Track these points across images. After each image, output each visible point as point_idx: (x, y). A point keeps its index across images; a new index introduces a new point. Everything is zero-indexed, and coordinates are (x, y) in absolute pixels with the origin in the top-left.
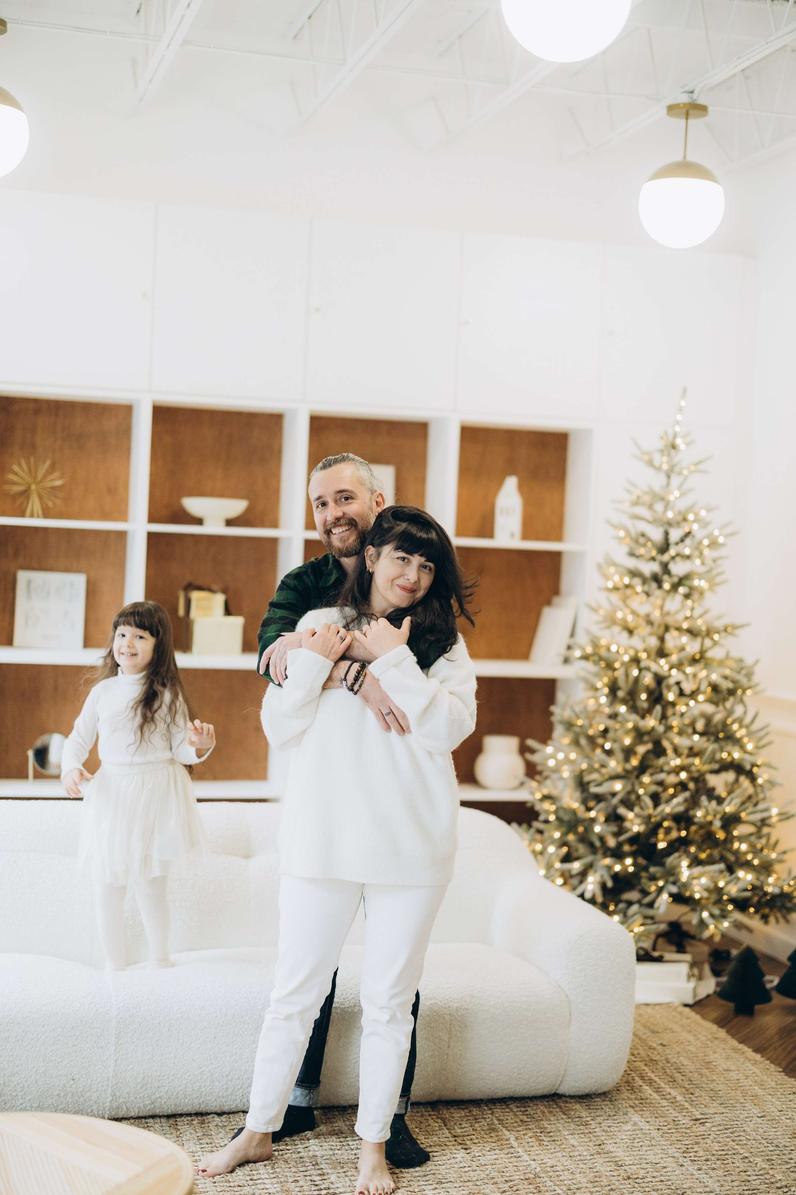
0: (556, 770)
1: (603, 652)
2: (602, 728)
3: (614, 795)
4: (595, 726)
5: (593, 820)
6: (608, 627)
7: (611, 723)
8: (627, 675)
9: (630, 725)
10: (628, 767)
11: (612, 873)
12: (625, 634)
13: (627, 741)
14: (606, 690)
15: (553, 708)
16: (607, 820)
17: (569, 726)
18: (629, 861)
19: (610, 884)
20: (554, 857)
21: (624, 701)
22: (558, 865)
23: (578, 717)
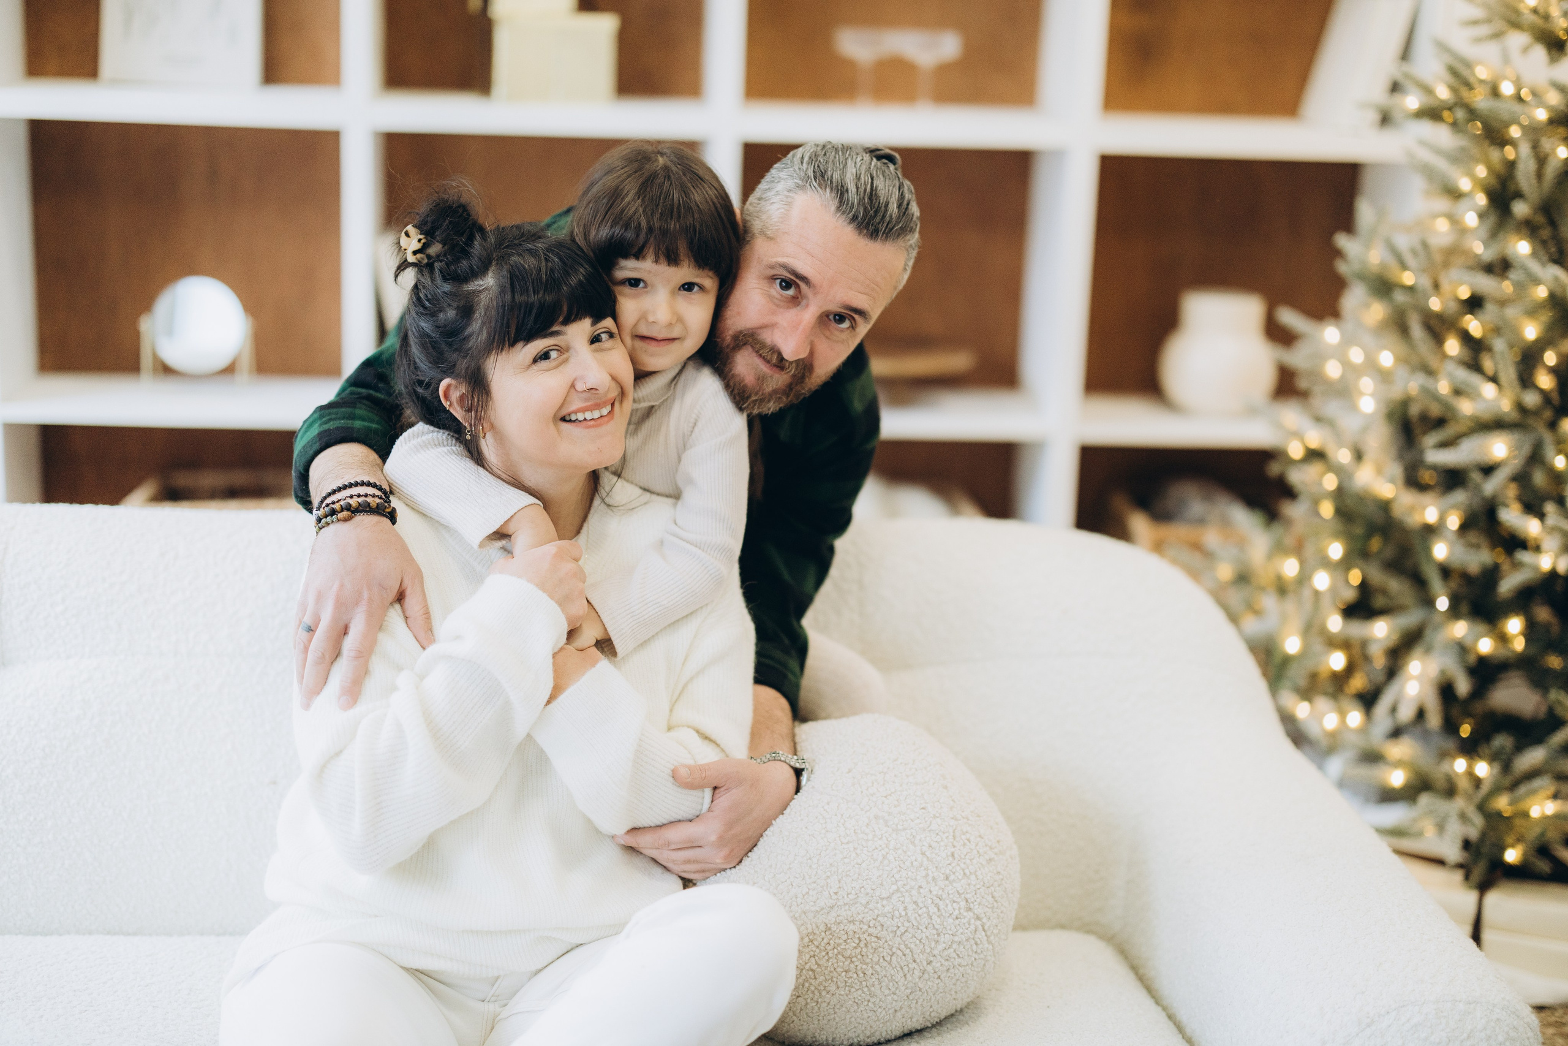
0: (1344, 391)
1: (1480, 99)
2: (1464, 293)
3: (1488, 470)
4: (1446, 286)
5: (1430, 531)
6: (1497, 36)
7: (1486, 284)
8: (1541, 160)
9: (1541, 292)
10: (1531, 399)
11: (1472, 659)
12: (1540, 53)
13: (1531, 332)
14: (1481, 200)
15: (1342, 241)
16: (1465, 527)
17: (1383, 287)
18: (1514, 625)
19: (1463, 686)
20: (1326, 602)
21: (1529, 228)
22: (1335, 623)
23: (1404, 267)
